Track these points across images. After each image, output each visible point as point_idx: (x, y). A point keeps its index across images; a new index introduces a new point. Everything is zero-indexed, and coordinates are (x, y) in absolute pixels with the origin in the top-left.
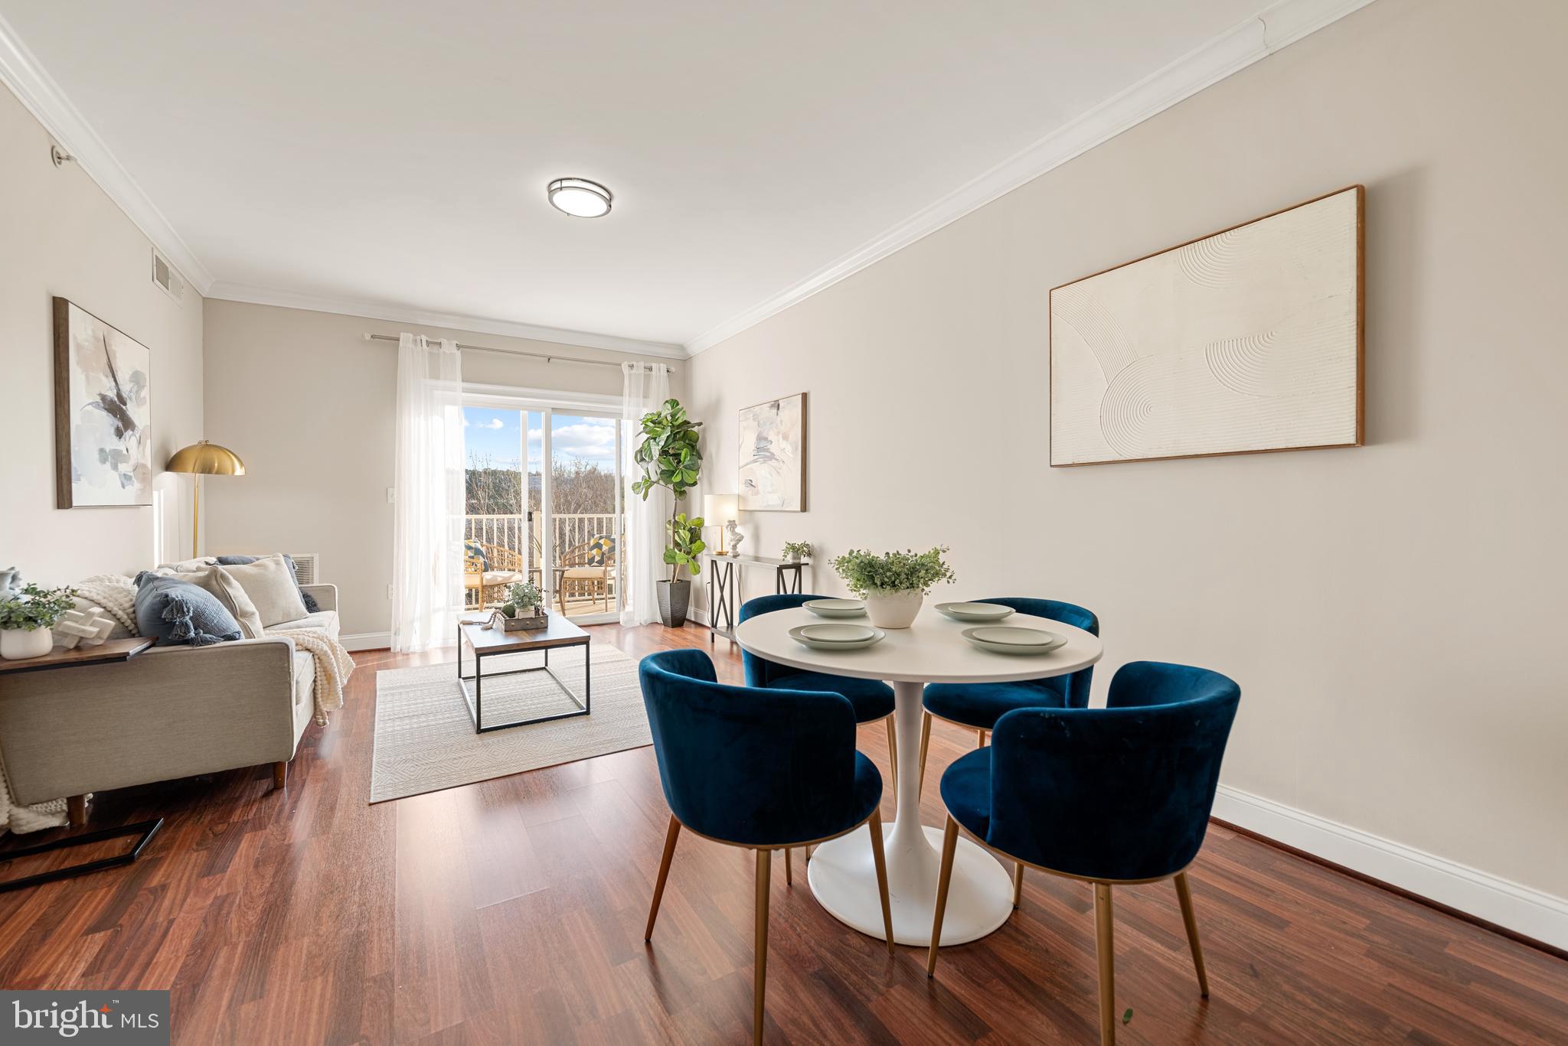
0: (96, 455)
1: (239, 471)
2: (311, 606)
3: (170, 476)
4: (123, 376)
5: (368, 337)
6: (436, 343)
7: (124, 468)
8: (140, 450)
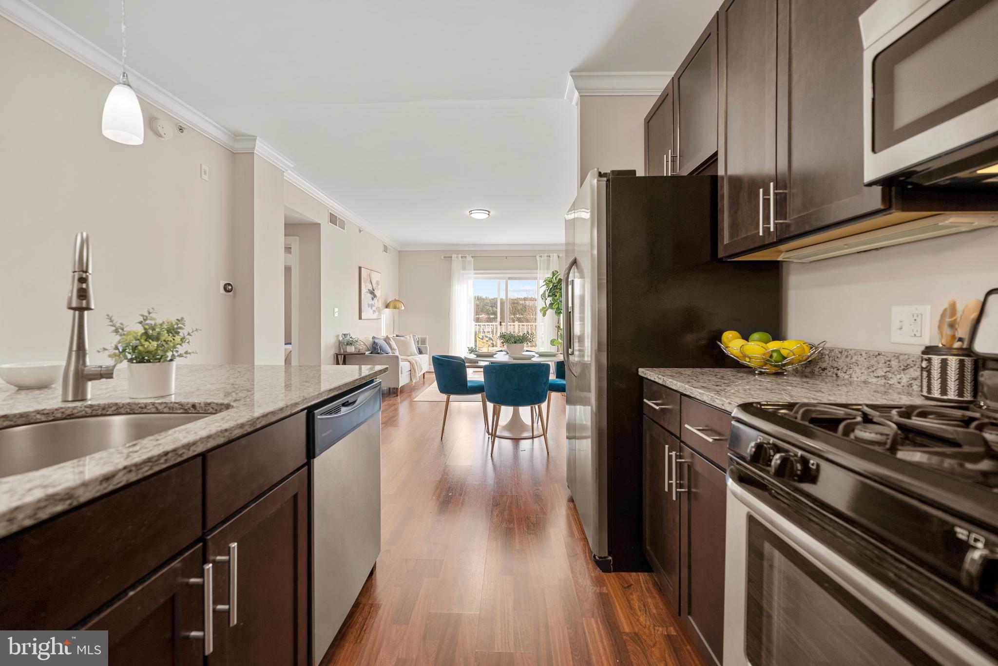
0: (367, 305)
1: (403, 308)
2: (420, 352)
3: (387, 310)
4: (374, 283)
5: (443, 257)
6: (464, 257)
7: (374, 308)
8: (379, 303)
